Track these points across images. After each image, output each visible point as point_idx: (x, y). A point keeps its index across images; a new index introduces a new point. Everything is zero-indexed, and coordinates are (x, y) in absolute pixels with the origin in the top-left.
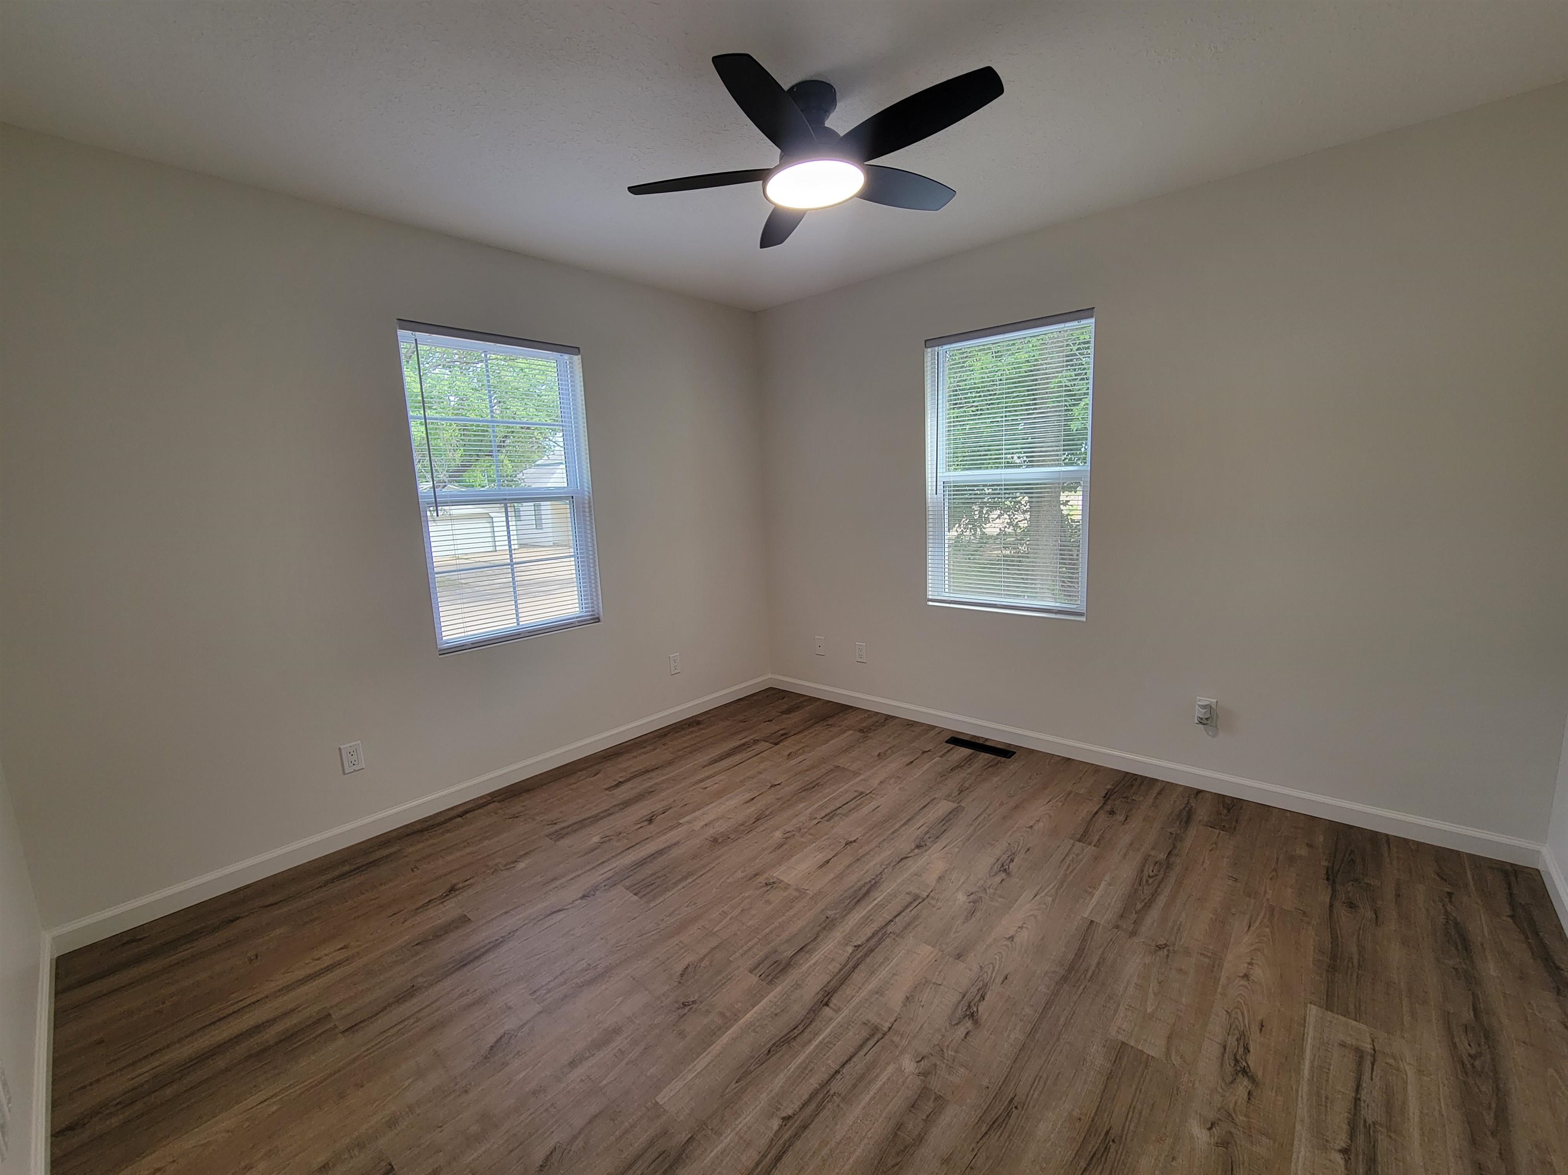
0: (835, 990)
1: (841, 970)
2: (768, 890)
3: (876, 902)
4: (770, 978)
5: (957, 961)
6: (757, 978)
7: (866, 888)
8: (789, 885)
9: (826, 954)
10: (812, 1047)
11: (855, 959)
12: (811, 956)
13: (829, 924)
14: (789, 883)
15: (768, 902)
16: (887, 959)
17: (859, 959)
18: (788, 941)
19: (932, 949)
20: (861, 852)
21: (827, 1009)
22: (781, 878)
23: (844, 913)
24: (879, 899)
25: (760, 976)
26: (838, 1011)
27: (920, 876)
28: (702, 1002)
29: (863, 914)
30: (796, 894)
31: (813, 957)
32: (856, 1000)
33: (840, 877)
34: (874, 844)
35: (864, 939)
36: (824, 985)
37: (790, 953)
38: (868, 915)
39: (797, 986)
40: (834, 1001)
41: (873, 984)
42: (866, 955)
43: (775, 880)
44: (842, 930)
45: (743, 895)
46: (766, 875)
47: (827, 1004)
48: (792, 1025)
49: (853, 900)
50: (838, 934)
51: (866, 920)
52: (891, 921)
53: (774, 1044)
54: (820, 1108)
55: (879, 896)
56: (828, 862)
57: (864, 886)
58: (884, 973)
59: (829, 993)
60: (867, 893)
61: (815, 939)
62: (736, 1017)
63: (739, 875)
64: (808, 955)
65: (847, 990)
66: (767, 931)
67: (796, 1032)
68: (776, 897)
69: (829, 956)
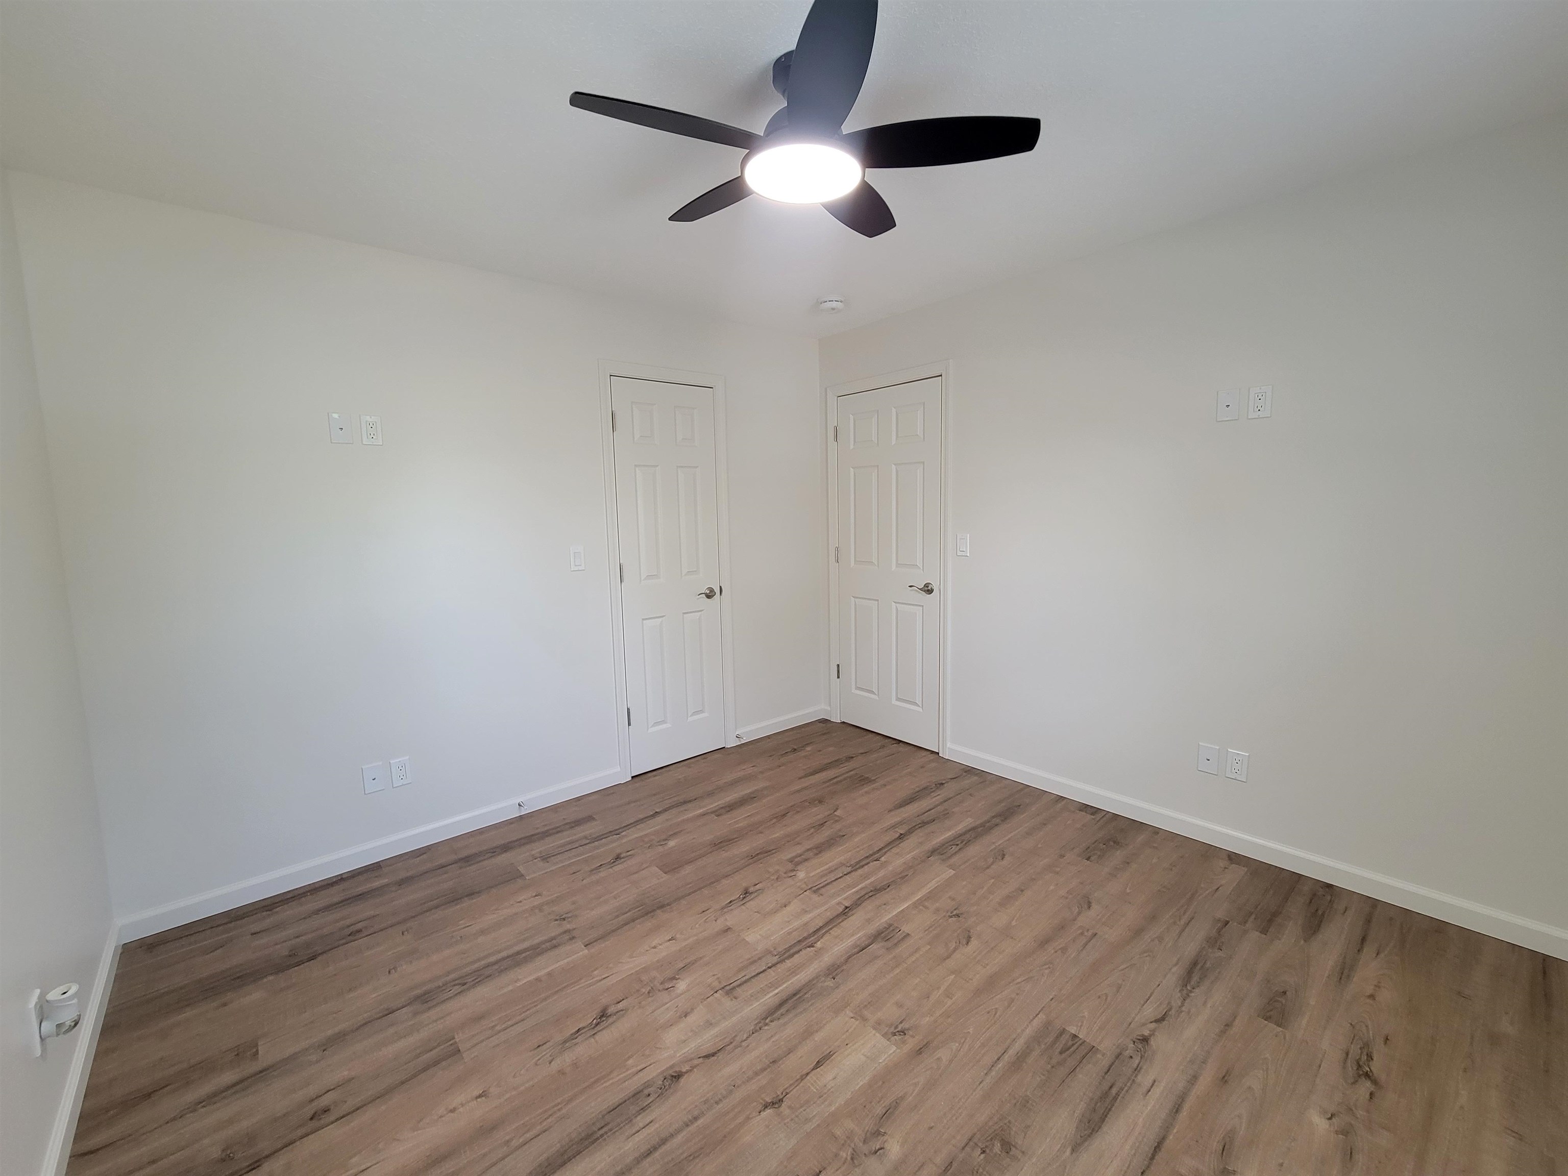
0: (838, 916)
1: (831, 929)
2: (901, 1023)
3: (776, 991)
4: (891, 928)
5: (731, 927)
6: (903, 929)
7: (779, 1012)
8: (874, 1029)
9: (841, 942)
10: (860, 886)
11: (816, 936)
12: (855, 942)
13: (833, 971)
14: (874, 1032)
15: (900, 1005)
16: (789, 933)
17: (813, 936)
18: (877, 957)
19: (745, 938)
20: (763, 1080)
21: (847, 905)
22: (884, 1042)
23: (815, 982)
24: (771, 994)
25: (900, 931)
26: (839, 903)
27: (707, 1021)
28: (944, 916)
29: (796, 978)
30: (866, 1013)
31: (854, 941)
32: (824, 908)
33: (808, 1033)
34: (738, 1095)
35: (804, 952)
36: (846, 920)
37: (874, 947)
38: (790, 976)
39: (869, 921)
40: (841, 909)
41: (806, 918)
42: (805, 938)
43: (893, 1038)
44: (821, 963)
45: (933, 1019)
46: (907, 1048)
47: (847, 908)
48: (873, 898)
49: (800, 997)
50: (826, 959)
51: (793, 972)
52: (769, 968)
53: (886, 889)
54: (857, 863)
55: (770, 998)
56: (818, 1064)
57: (782, 1015)
58: (796, 924)
59: (844, 914)
60: (781, 1005)
61: (850, 957)
62: (915, 905)
63: (944, 1054)
64: (858, 943)
65: (829, 915)
66: (897, 971)
67: (870, 894)
68: (889, 1012)
69: (839, 940)
